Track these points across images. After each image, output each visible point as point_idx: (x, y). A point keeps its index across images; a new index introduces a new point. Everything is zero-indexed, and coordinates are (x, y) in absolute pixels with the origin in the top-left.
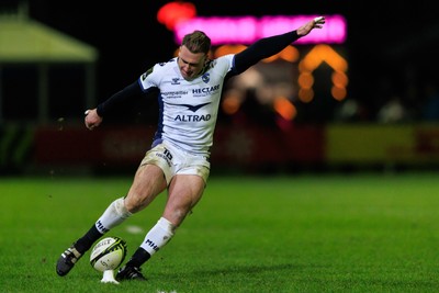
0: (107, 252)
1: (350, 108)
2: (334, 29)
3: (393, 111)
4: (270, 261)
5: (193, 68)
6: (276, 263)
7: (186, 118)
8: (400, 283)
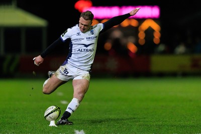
0: (52, 112)
1: (162, 48)
2: (155, 12)
3: (181, 49)
4: (125, 116)
5: (86, 27)
6: (128, 117)
7: (83, 50)
8: (184, 126)
